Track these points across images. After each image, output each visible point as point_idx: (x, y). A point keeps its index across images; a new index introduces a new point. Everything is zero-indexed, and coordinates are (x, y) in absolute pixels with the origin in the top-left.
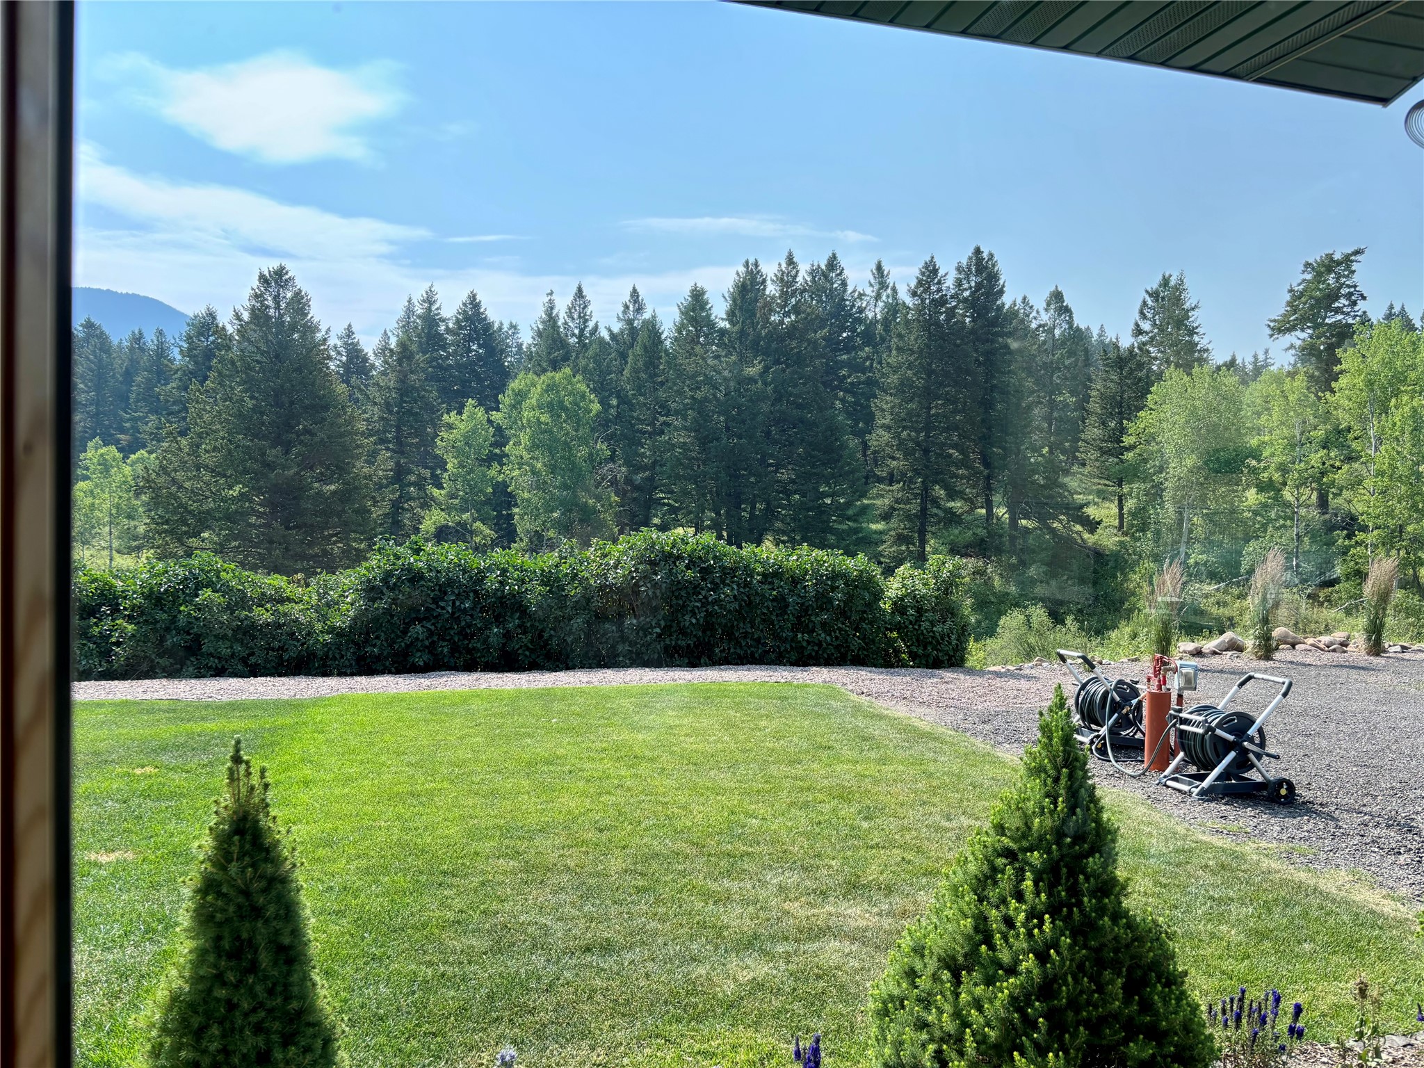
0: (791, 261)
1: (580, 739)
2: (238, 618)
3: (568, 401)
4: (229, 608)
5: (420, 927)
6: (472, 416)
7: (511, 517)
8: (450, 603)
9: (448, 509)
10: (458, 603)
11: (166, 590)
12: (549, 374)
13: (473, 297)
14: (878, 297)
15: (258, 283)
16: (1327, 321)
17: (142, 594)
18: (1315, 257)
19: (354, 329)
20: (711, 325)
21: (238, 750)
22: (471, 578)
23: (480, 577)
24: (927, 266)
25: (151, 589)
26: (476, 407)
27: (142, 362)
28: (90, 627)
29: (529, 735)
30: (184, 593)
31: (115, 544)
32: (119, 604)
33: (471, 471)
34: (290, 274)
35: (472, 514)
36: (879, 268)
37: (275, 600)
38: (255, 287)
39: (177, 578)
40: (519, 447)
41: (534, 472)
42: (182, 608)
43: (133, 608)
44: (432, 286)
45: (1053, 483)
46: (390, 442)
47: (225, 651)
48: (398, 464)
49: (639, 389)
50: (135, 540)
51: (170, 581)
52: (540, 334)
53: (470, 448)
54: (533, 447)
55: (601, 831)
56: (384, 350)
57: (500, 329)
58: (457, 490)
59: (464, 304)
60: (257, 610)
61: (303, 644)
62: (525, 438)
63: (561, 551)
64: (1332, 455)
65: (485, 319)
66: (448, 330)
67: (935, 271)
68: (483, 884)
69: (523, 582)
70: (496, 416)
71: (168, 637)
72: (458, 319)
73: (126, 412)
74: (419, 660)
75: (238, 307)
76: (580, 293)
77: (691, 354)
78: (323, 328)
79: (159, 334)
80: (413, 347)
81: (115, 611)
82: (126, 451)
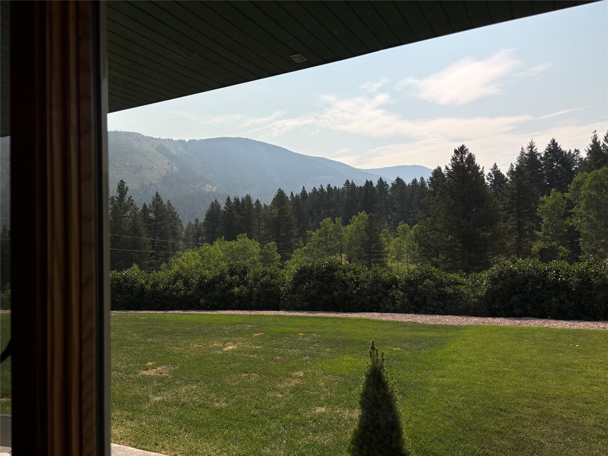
1: (588, 356)
2: (440, 291)
4: (436, 287)
5: (483, 431)
6: (554, 196)
7: (578, 242)
8: (530, 286)
9: (545, 241)
10: (534, 286)
11: (413, 279)
12: (595, 171)
13: (553, 141)
15: (454, 154)
17: (406, 281)
19: (497, 165)
21: (373, 345)
22: (541, 274)
23: (545, 274)
25: (408, 279)
26: (556, 192)
27: (416, 191)
28: (389, 293)
29: (562, 352)
30: (420, 280)
31: (409, 260)
32: (398, 285)
33: (556, 222)
34: (466, 148)
35: (557, 242)
37: (454, 284)
38: (453, 155)
39: (417, 275)
40: (580, 209)
41: (589, 220)
42: (419, 287)
43: (403, 286)
44: (532, 140)
46: (515, 212)
47: (435, 304)
48: (519, 222)
50: (416, 259)
51: (415, 276)
52: (590, 152)
53: (554, 211)
54: (587, 208)
55: (587, 403)
56: (511, 173)
57: (570, 153)
58: (549, 231)
59: (549, 145)
60: (447, 288)
61: (466, 302)
62: (583, 204)
63: (589, 261)
65: (560, 150)
66: (541, 158)
68: (517, 418)
69: (568, 276)
70: (566, 195)
71: (415, 297)
72: (546, 152)
73: (411, 210)
74: (517, 311)
75: (447, 165)
78: (481, 167)
79: (422, 179)
80: (523, 169)
81: (397, 287)
82: (411, 225)
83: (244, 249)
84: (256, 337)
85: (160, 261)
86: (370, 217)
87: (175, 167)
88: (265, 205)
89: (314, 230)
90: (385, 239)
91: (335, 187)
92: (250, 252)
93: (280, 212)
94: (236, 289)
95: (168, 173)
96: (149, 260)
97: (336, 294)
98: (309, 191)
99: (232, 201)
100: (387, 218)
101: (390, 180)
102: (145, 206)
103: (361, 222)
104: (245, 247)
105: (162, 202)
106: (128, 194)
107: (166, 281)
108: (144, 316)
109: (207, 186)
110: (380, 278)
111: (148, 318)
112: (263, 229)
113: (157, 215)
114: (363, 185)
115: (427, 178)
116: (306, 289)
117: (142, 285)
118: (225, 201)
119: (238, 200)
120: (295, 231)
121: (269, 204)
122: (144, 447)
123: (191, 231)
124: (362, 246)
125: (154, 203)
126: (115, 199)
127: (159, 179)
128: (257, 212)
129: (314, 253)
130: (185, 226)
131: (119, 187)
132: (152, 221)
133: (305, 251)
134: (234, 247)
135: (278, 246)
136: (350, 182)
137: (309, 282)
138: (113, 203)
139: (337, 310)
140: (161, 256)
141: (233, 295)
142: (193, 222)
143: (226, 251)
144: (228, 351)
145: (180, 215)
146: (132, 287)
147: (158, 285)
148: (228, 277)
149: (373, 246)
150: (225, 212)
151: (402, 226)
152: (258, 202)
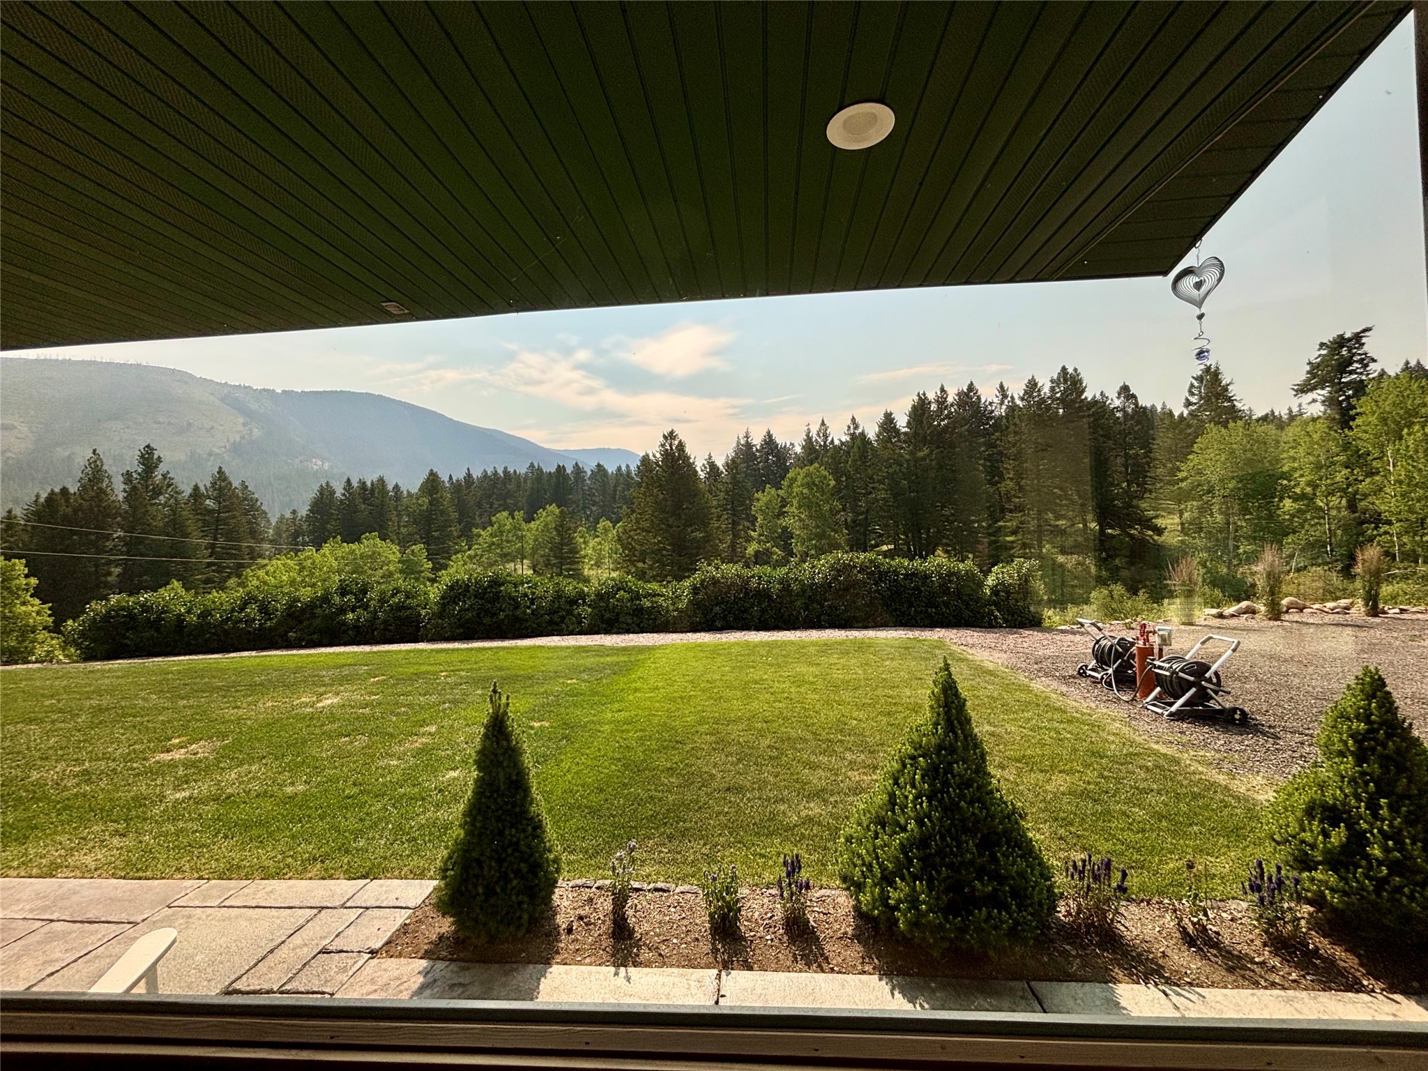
0: (943, 390)
1: (778, 670)
2: (635, 605)
3: (817, 481)
4: (632, 600)
6: (769, 493)
7: (791, 544)
8: (733, 595)
9: (759, 542)
10: (737, 595)
11: (605, 592)
12: (808, 467)
13: (769, 432)
14: (1002, 403)
15: (662, 439)
16: (1343, 380)
18: (1328, 337)
19: (711, 456)
20: (897, 431)
24: (1030, 382)
26: (771, 488)
27: (620, 480)
28: (573, 610)
29: (753, 667)
30: (612, 593)
32: (586, 599)
33: (770, 522)
34: (677, 433)
35: (771, 544)
36: (1002, 386)
37: (652, 595)
38: (661, 441)
40: (793, 507)
41: (801, 520)
42: (611, 601)
44: (748, 430)
45: (1129, 505)
46: (729, 510)
47: (630, 621)
48: (733, 521)
49: (857, 471)
50: (617, 565)
52: (803, 447)
53: (769, 509)
54: (799, 507)
55: (766, 723)
57: (785, 446)
58: (763, 531)
59: (765, 437)
60: (644, 601)
61: (664, 617)
62: (795, 502)
64: (1355, 472)
65: (776, 442)
66: (757, 450)
67: (1036, 384)
70: (780, 492)
71: (605, 614)
72: (761, 444)
73: (615, 504)
75: (655, 452)
76: (823, 424)
77: (885, 448)
78: (692, 457)
79: (628, 466)
80: (739, 461)
81: (584, 602)
82: (615, 523)
83: (373, 556)
84: (373, 684)
85: (225, 575)
86: (561, 512)
87: (255, 431)
88: (408, 491)
89: (484, 528)
90: (582, 540)
91: (515, 471)
92: (383, 559)
93: (431, 503)
94: (350, 616)
95: (242, 438)
96: (203, 574)
97: (502, 615)
98: (475, 474)
99: (355, 484)
100: (585, 513)
101: (589, 466)
102: (196, 488)
103: (549, 518)
104: (374, 553)
105: (230, 483)
106: (162, 468)
107: (227, 607)
108: (177, 665)
109: (314, 460)
110: (563, 591)
111: (186, 667)
112: (404, 526)
113: (220, 503)
114: (553, 470)
115: (633, 468)
116: (460, 611)
117: (180, 615)
118: (343, 484)
119: (364, 483)
120: (455, 530)
121: (415, 490)
122: (141, 874)
123: (284, 527)
124: (551, 549)
125: (216, 483)
126: (135, 475)
127: (225, 447)
128: (396, 501)
129: (483, 559)
130: (274, 521)
131: (142, 456)
132: (210, 512)
133: (470, 557)
134: (357, 552)
135: (428, 550)
136: (536, 465)
137: (464, 601)
138: (131, 481)
139: (503, 636)
140: (228, 567)
141: (344, 623)
142: (288, 515)
143: (343, 558)
144: (323, 707)
145: (265, 503)
146: (159, 619)
147: (210, 614)
148: (337, 599)
149: (566, 549)
150: (341, 501)
151: (604, 523)
152: (396, 487)
